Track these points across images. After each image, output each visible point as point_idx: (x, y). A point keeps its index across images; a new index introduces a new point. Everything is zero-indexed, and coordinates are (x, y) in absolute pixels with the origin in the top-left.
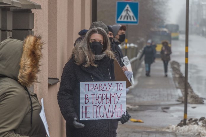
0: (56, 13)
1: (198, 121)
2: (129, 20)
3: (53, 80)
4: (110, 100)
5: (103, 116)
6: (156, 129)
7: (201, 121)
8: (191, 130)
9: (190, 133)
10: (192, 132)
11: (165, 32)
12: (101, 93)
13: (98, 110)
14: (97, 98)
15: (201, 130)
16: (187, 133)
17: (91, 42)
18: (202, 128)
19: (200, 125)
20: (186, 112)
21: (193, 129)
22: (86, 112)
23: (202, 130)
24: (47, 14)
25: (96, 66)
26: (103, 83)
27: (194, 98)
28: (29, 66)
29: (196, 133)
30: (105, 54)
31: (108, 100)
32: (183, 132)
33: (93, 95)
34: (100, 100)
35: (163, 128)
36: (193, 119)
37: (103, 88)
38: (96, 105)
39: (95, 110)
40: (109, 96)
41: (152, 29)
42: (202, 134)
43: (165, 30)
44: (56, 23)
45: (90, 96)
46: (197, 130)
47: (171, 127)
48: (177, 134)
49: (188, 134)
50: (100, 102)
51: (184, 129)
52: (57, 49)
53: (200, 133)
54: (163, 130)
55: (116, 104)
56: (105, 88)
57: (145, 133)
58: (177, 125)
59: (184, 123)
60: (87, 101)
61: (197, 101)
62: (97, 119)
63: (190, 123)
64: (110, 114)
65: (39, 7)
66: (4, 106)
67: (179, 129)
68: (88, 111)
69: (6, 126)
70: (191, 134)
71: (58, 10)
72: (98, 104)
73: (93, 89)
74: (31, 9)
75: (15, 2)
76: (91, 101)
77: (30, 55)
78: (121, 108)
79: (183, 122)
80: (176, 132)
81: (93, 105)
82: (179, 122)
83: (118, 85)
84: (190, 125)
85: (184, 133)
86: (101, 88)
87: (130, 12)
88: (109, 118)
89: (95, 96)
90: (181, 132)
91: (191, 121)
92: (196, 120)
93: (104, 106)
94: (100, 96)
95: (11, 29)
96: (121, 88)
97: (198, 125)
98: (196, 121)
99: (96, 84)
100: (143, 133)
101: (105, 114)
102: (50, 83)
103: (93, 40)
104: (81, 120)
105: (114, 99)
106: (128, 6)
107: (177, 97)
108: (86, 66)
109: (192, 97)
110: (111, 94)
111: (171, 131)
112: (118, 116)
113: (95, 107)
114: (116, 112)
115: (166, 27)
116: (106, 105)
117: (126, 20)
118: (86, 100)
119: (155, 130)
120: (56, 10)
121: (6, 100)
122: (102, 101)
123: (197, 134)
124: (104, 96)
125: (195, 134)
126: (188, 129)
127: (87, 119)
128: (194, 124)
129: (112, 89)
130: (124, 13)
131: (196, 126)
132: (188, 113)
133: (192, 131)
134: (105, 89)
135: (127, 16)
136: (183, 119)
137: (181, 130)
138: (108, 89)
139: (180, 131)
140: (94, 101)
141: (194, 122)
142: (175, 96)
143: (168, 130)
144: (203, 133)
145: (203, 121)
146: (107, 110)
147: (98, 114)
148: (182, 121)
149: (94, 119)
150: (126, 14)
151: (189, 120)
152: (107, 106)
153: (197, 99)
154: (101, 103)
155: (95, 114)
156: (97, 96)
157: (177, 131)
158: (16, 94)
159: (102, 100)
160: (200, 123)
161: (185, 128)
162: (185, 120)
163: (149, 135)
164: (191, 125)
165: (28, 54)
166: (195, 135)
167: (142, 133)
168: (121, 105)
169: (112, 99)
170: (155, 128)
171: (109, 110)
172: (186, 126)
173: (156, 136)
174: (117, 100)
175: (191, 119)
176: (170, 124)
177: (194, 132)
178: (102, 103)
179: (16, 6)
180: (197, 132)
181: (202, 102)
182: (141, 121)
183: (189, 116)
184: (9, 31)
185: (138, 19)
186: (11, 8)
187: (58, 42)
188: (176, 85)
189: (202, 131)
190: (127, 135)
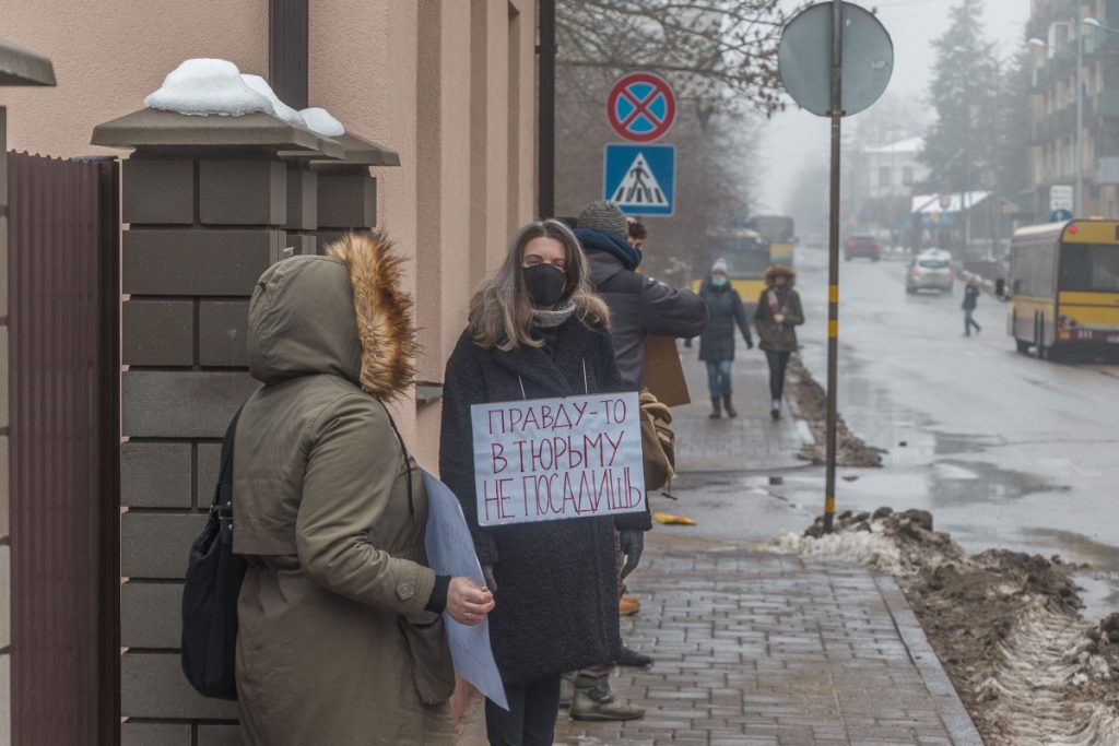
0: (439, 178)
1: (869, 521)
2: (645, 202)
3: (429, 389)
4: (584, 456)
5: (562, 510)
6: (737, 545)
7: (881, 521)
8: (849, 547)
9: (846, 557)
10: (852, 555)
11: (752, 240)
12: (549, 434)
13: (543, 490)
14: (536, 453)
15: (879, 547)
16: (835, 558)
17: (526, 265)
18: (883, 542)
19: (877, 533)
20: (830, 491)
21: (854, 543)
22: (499, 500)
23: (885, 548)
24: (414, 181)
25: (537, 344)
26: (554, 403)
27: (850, 447)
28: (386, 340)
29: (863, 557)
30: (572, 308)
31: (576, 459)
32: (825, 555)
33: (520, 443)
34: (546, 457)
35: (759, 541)
36: (855, 515)
37: (555, 418)
38: (533, 474)
39: (531, 491)
40: (577, 442)
41: (713, 234)
42: (883, 560)
43: (752, 233)
44: (439, 209)
45: (510, 447)
46: (868, 548)
47: (784, 539)
48: (805, 561)
49: (841, 561)
50: (547, 466)
51: (826, 545)
52: (439, 289)
53: (877, 556)
54: (761, 548)
55: (608, 468)
56: (562, 416)
57: (704, 556)
58: (802, 533)
59: (824, 525)
60: (500, 464)
61: (861, 458)
62: (541, 518)
63: (844, 526)
64: (585, 500)
65: (392, 160)
66: (336, 455)
67: (810, 545)
68: (505, 494)
69: (347, 520)
70: (849, 559)
71: (443, 167)
72: (540, 472)
73: (519, 426)
74: (368, 165)
75: (328, 144)
76: (514, 462)
77: (382, 304)
78: (627, 480)
79: (821, 524)
80: (801, 553)
81: (524, 474)
82: (811, 523)
83: (611, 405)
84: (846, 533)
85: (827, 559)
86: (548, 421)
87: (648, 177)
88: (582, 515)
89: (527, 447)
90: (818, 555)
91: (847, 519)
92: (862, 518)
93: (562, 476)
94: (546, 444)
95: (314, 227)
96: (620, 416)
97: (870, 531)
98: (863, 521)
99: (530, 409)
100: (699, 556)
101: (569, 503)
102: (421, 397)
103: (534, 259)
104: (481, 524)
105: (599, 451)
106: (640, 157)
107: (798, 445)
108: (506, 348)
109: (845, 444)
110: (585, 437)
111: (786, 551)
112: (617, 505)
113: (530, 483)
114: (610, 493)
115: (753, 224)
116: (570, 471)
117: (634, 202)
118: (497, 461)
119: (734, 548)
120: (439, 169)
121: (338, 439)
122: (554, 462)
123: (867, 559)
124: (560, 444)
125: (860, 561)
126: (841, 544)
127: (503, 522)
128: (859, 529)
129: (590, 421)
130: (628, 182)
131: (863, 534)
132: (837, 494)
133: (851, 552)
134: (562, 420)
135: (639, 191)
136: (821, 513)
137: (818, 548)
138: (573, 422)
139: (815, 552)
140: (527, 462)
141: (858, 524)
142: (792, 441)
143: (775, 549)
144: (886, 558)
145: (886, 519)
146: (576, 489)
147: (543, 505)
148: (818, 520)
149: (532, 520)
150: (636, 184)
151: (842, 517)
152: (575, 474)
153: (859, 453)
154: (553, 466)
155: (532, 506)
156: (537, 446)
157: (805, 552)
158: (368, 419)
159: (555, 455)
160: (877, 526)
161: (829, 542)
162: (828, 516)
163: (716, 563)
164: (850, 531)
165: (377, 302)
166: (863, 563)
167: (694, 558)
168: (627, 471)
169: (593, 454)
170: (734, 542)
171: (584, 487)
172: (833, 534)
173: (738, 566)
174: (608, 453)
175: (848, 514)
176: (782, 530)
177: (859, 554)
178: (556, 468)
179: (328, 155)
180: (868, 555)
181: (876, 460)
182: (688, 520)
183: (840, 505)
184: (307, 232)
185: (674, 199)
186: (312, 162)
187: (443, 269)
188: (791, 408)
189: (882, 552)
190: (648, 564)
